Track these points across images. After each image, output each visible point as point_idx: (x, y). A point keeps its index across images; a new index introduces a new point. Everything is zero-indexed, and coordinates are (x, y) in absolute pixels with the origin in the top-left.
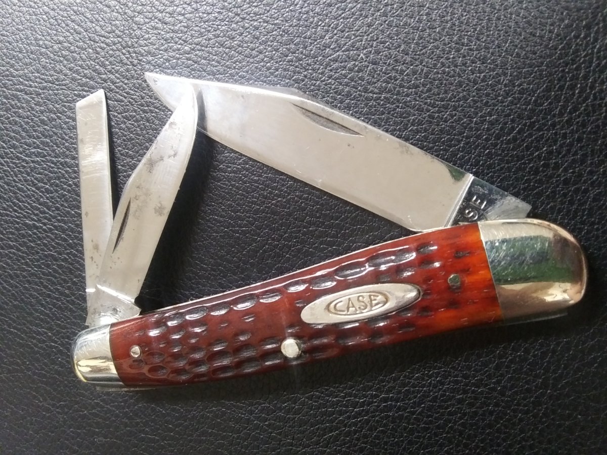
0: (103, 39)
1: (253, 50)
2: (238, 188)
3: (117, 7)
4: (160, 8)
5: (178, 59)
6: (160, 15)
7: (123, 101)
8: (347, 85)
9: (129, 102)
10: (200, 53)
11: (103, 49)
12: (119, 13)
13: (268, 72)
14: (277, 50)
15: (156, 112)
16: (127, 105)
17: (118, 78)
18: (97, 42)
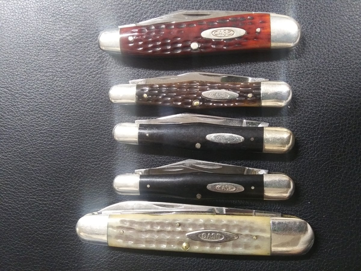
0: (4, 104)
1: (59, 102)
2: (60, 150)
3: (8, 92)
4: (24, 91)
5: (33, 108)
6: (25, 93)
7: (14, 125)
8: (93, 110)
9: (16, 125)
10: (41, 105)
11: (4, 107)
12: (9, 94)
13: (66, 109)
14: (68, 102)
15: (27, 128)
16: (16, 127)
17: (11, 117)
18: (2, 105)
